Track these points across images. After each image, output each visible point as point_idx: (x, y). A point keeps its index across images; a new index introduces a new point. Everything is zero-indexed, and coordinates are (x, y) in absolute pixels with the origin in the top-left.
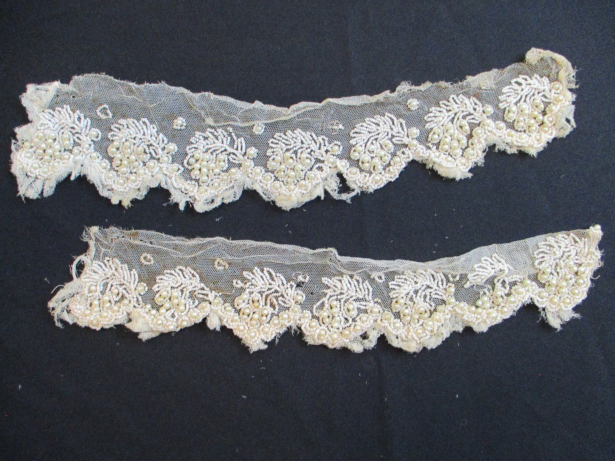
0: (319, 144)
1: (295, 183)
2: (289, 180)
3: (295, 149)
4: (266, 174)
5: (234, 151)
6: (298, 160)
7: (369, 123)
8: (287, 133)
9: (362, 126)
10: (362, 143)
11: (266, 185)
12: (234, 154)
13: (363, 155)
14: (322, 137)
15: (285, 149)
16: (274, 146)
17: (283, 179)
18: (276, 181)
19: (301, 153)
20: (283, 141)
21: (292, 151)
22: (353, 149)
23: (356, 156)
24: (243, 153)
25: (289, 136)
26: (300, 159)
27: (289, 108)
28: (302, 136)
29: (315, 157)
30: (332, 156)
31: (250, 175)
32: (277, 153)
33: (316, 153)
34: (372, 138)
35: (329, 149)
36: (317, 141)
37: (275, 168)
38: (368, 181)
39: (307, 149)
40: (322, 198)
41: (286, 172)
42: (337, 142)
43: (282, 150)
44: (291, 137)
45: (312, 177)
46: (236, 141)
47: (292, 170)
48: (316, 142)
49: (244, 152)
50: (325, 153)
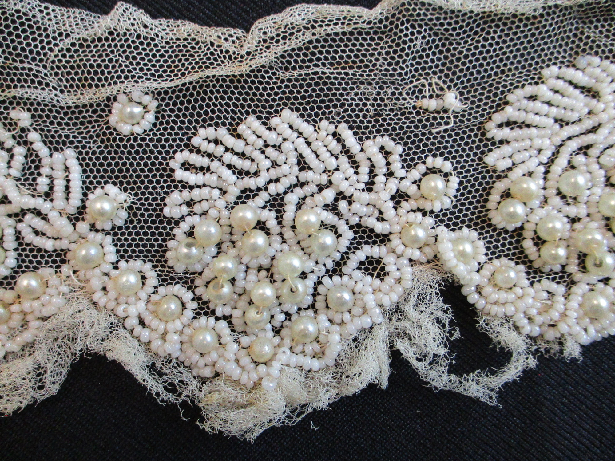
0: (367, 170)
1: (277, 324)
2: (252, 314)
3: (272, 188)
4: (161, 290)
5: (40, 203)
6: (288, 234)
7: (560, 84)
8: (242, 128)
9: (533, 98)
10: (532, 164)
11: (164, 336)
12: (38, 213)
13: (541, 212)
14: (379, 139)
15: (234, 192)
16: (192, 178)
17: (227, 311)
18: (203, 319)
19: (299, 206)
20: (228, 158)
21: (264, 196)
22: (500, 186)
23: (513, 216)
24: (72, 210)
25: (252, 138)
26: (294, 227)
27: (247, 30)
28: (301, 140)
29: (355, 220)
30: (419, 215)
31: (98, 296)
32: (205, 206)
33: (356, 206)
34: (573, 145)
35: (408, 187)
36: (360, 157)
37: (198, 268)
38: (564, 315)
39: (321, 188)
40: (385, 384)
41: (240, 283)
42: (438, 162)
43: (224, 192)
44: (260, 143)
45: (342, 302)
46: (46, 161)
47: (263, 273)
48: (355, 164)
49: (79, 203)
50: (391, 204)
